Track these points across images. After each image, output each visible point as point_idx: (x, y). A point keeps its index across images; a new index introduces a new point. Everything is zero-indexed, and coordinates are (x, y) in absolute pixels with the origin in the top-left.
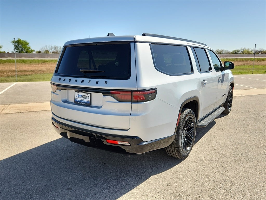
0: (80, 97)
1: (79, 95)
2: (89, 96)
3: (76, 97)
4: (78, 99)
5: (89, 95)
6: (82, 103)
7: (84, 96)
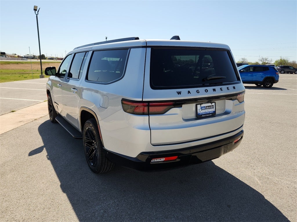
0: (204, 109)
1: (201, 108)
2: (213, 106)
3: (198, 111)
4: (201, 112)
5: (213, 104)
6: (208, 115)
7: (208, 106)
